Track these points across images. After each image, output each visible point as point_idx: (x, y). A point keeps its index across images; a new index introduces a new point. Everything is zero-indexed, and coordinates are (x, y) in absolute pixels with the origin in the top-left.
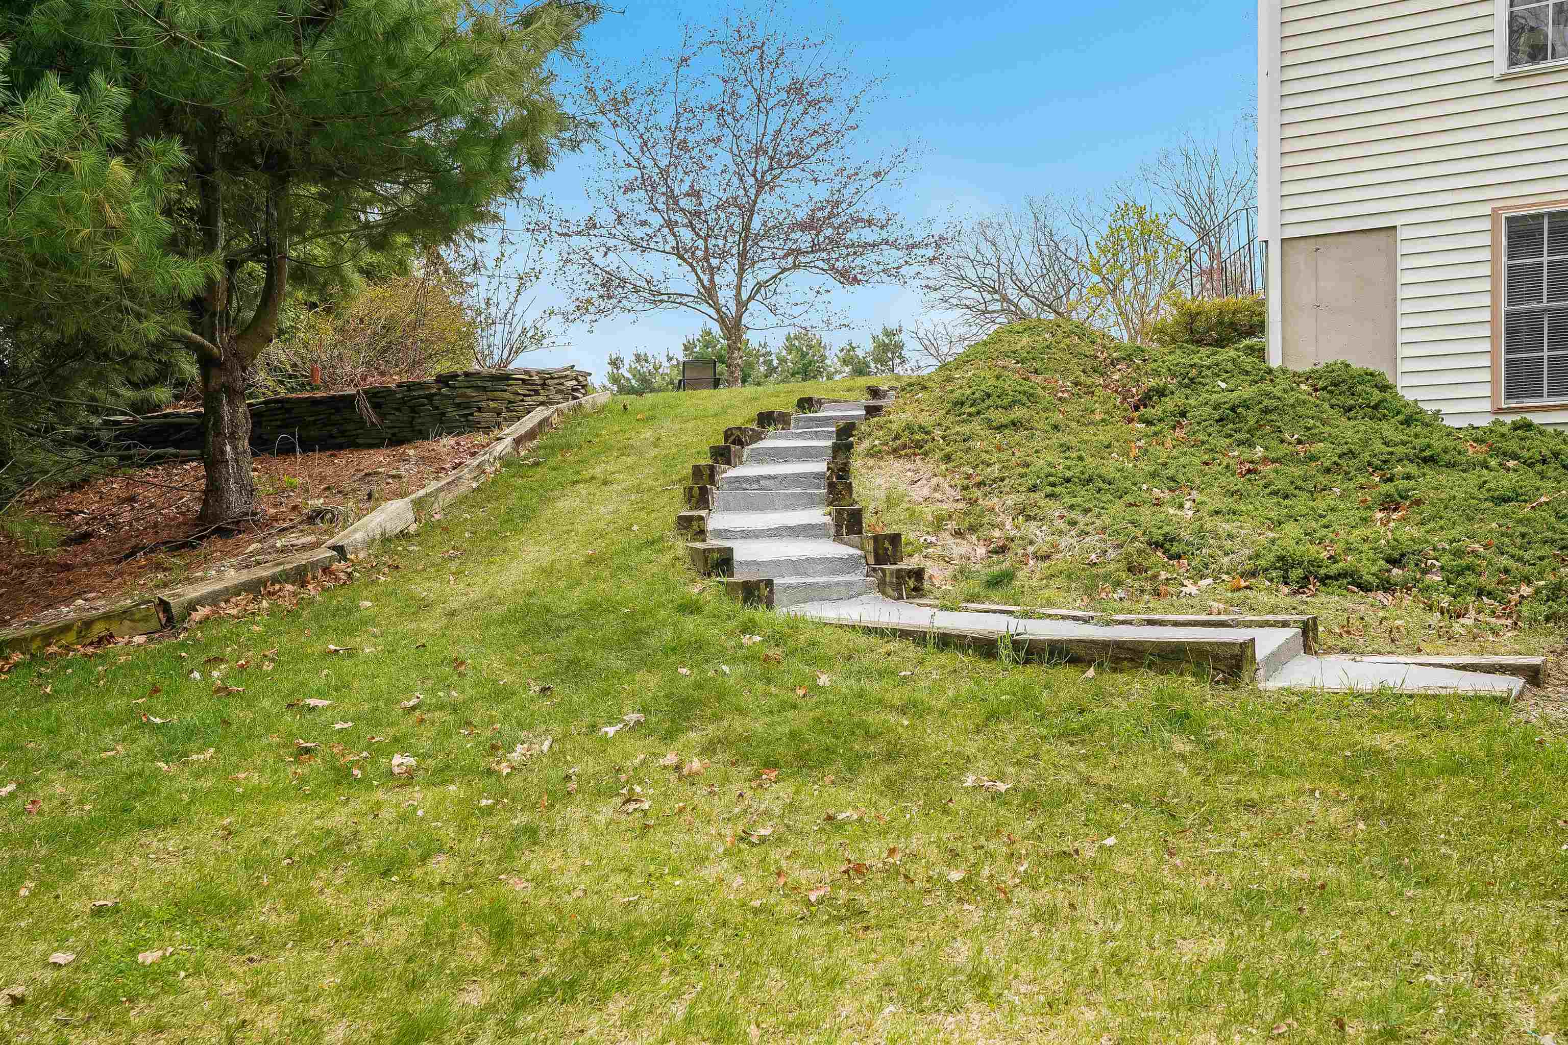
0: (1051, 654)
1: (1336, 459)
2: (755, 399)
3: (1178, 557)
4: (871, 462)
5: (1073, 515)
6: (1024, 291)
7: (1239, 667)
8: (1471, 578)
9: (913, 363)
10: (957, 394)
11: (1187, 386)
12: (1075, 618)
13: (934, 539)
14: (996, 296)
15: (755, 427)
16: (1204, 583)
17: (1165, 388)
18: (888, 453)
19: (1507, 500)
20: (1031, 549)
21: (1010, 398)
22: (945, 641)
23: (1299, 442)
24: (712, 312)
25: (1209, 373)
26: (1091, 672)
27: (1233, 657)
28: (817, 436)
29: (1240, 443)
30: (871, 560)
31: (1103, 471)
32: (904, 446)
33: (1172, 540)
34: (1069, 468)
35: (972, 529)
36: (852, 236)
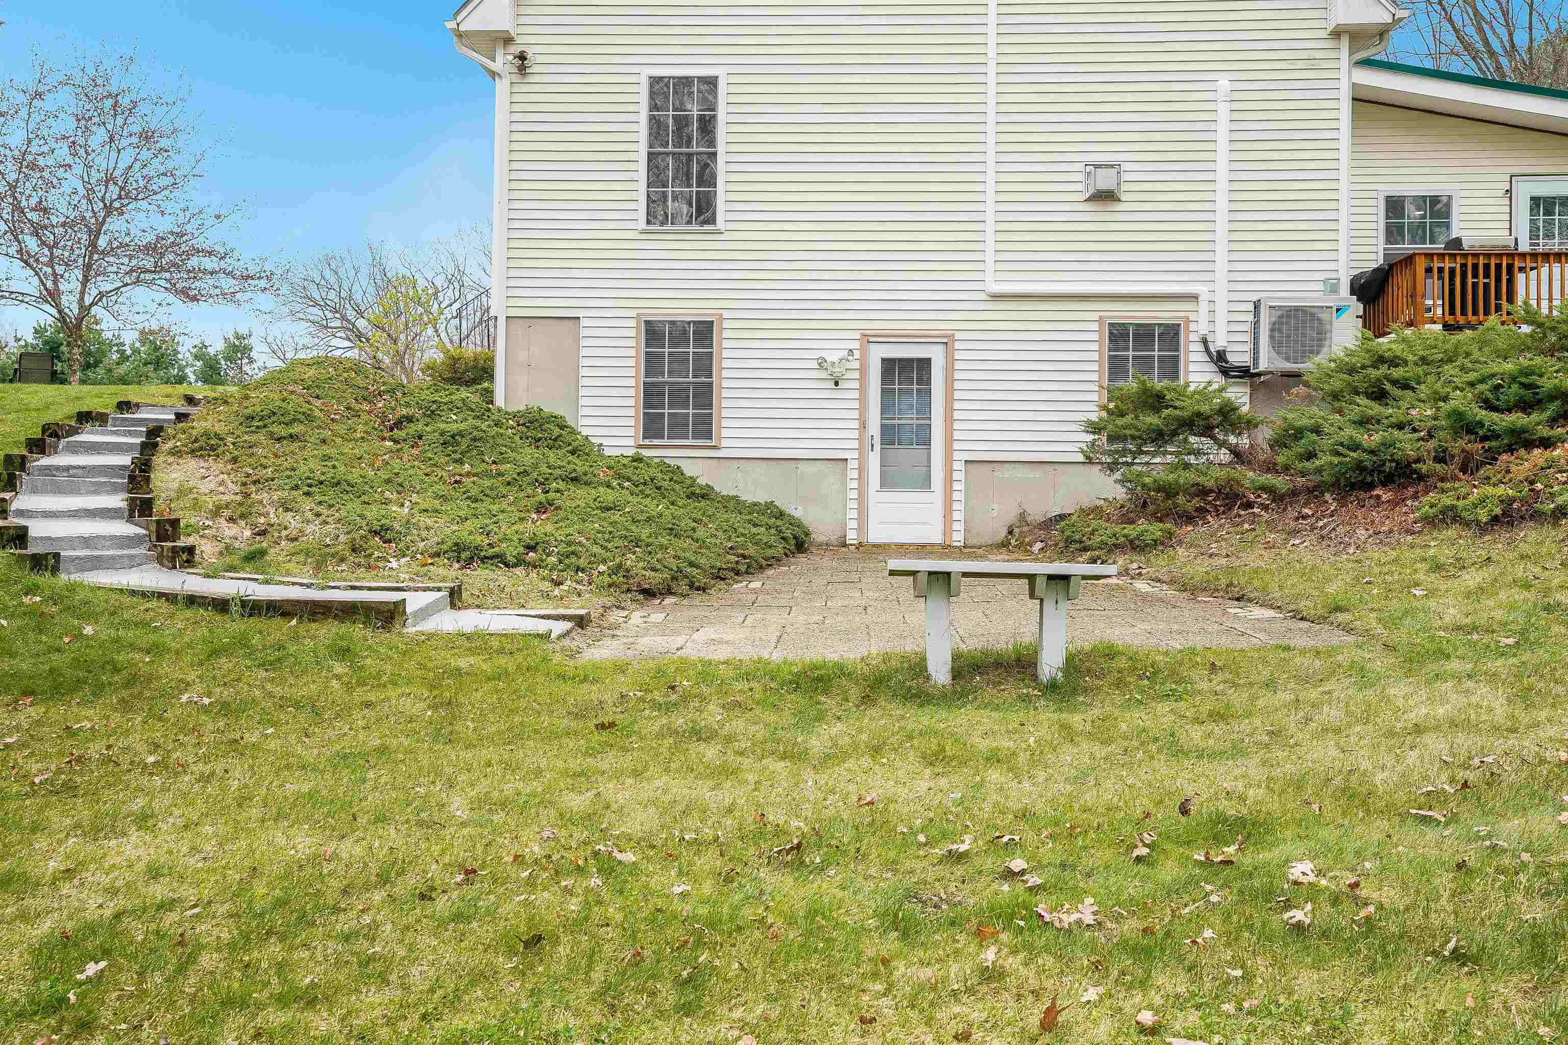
0: (268, 609)
1: (515, 476)
2: (78, 398)
3: (390, 541)
4: (171, 459)
5: (319, 509)
6: (360, 314)
7: (393, 618)
8: (573, 559)
9: (259, 364)
10: (249, 411)
11: (429, 416)
12: (301, 585)
13: (211, 523)
14: (337, 315)
15: (73, 424)
16: (404, 560)
17: (412, 417)
18: (187, 453)
19: (609, 509)
20: (284, 533)
21: (291, 417)
22: (192, 600)
23: (494, 462)
24: (54, 312)
25: (445, 407)
26: (294, 622)
27: (389, 611)
28: (130, 434)
29: (456, 461)
30: (154, 538)
31: (349, 478)
32: (201, 449)
33: (387, 530)
34: (323, 474)
35: (243, 516)
36: (194, 262)
